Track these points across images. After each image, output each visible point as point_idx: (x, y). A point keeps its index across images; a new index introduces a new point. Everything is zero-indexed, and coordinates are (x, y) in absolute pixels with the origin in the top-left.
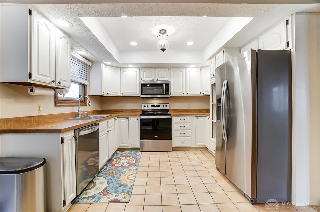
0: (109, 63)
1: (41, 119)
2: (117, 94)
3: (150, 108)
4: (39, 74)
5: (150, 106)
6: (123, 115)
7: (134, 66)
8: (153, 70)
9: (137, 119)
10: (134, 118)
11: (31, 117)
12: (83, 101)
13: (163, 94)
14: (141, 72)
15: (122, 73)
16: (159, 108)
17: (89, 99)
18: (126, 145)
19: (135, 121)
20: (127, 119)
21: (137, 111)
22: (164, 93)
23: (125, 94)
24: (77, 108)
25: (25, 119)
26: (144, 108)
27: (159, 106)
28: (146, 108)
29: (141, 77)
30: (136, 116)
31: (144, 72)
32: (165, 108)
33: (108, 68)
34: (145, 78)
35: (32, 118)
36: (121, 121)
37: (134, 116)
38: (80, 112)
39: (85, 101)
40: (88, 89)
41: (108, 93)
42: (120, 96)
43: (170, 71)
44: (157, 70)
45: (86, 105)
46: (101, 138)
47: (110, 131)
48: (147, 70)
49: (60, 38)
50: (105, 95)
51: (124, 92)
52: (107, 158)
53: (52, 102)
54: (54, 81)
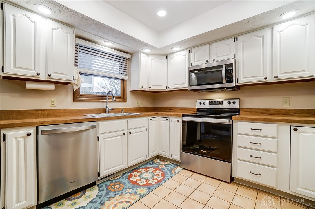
0: (147, 51)
1: (52, 113)
2: (163, 88)
3: (207, 105)
4: (16, 67)
5: (207, 102)
6: (162, 115)
7: (180, 49)
8: (207, 47)
9: (178, 121)
10: (175, 119)
11: (38, 110)
12: (122, 97)
13: (222, 83)
14: (191, 54)
15: (169, 60)
16: (220, 106)
17: (128, 95)
18: (166, 154)
19: (176, 123)
20: (167, 119)
21: (191, 109)
22: (224, 81)
23: (172, 87)
24: (105, 104)
25: (30, 112)
26: (199, 106)
27: (221, 103)
28: (202, 106)
29: (191, 62)
30: (177, 116)
31: (194, 53)
32: (232, 106)
33: (150, 58)
34: (196, 61)
35: (40, 112)
36: (162, 121)
37: (175, 116)
38: (107, 108)
39: (123, 97)
40: (128, 83)
41: (150, 88)
42: (167, 90)
43: (237, 41)
44: (214, 45)
45: (126, 102)
46: (105, 140)
47: (130, 133)
48: (199, 49)
49: (53, 29)
50: (148, 90)
51: (172, 85)
52: (122, 165)
53: (70, 97)
54: (38, 74)
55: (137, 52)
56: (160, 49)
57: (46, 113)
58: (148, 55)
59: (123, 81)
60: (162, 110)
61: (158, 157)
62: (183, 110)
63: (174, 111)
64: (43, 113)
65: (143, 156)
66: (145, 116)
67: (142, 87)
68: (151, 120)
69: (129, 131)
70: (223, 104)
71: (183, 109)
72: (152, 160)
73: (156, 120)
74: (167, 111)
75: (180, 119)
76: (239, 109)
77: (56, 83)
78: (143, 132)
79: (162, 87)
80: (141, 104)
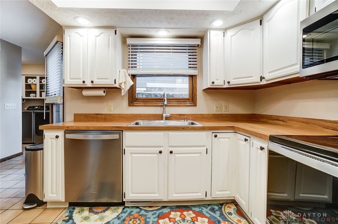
0: (218, 23)
1: (108, 117)
4: (71, 79)
11: (97, 114)
12: (191, 99)
18: (243, 205)
19: (259, 152)
20: (246, 140)
23: (271, 76)
25: (93, 115)
30: (261, 137)
33: (229, 33)
35: (99, 116)
38: (164, 114)
40: (198, 80)
41: (229, 83)
42: (262, 83)
45: (195, 105)
46: (133, 155)
47: (171, 152)
49: (96, 36)
50: (226, 86)
51: (270, 72)
52: (157, 195)
53: (126, 102)
54: (84, 82)
57: (104, 116)
59: (192, 77)
62: (303, 122)
63: (284, 123)
64: (101, 117)
65: (198, 193)
67: (213, 83)
68: (216, 136)
69: (170, 150)
71: (304, 120)
72: (221, 202)
74: (271, 121)
75: (265, 145)
77: (105, 88)
79: (254, 80)
80: (224, 110)
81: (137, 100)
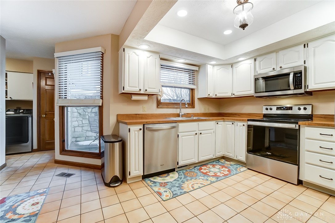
0: (213, 62)
1: (144, 116)
3: (274, 111)
4: (129, 86)
5: (274, 108)
6: (228, 119)
7: (246, 58)
8: (274, 55)
9: (244, 125)
10: (241, 124)
11: (136, 114)
12: (191, 104)
13: (290, 89)
14: (257, 62)
15: (234, 69)
16: (290, 112)
17: (196, 102)
18: (231, 155)
19: (241, 127)
20: (233, 124)
21: (257, 115)
22: (292, 87)
23: (238, 94)
24: (178, 110)
26: (265, 112)
27: (291, 108)
28: (269, 112)
29: (257, 70)
30: (243, 120)
31: (260, 62)
33: (216, 68)
34: (262, 69)
35: (138, 115)
36: (227, 125)
37: (240, 120)
38: (181, 113)
39: (192, 104)
40: (196, 92)
41: (216, 95)
42: (232, 97)
43: (308, 47)
44: (281, 53)
45: (194, 108)
46: (183, 137)
47: (201, 133)
48: (265, 58)
49: (148, 57)
50: (214, 97)
51: (237, 92)
52: (194, 159)
53: (155, 105)
54: (140, 90)
55: (205, 65)
56: (226, 60)
57: (141, 116)
58: (214, 65)
59: (192, 90)
60: (227, 115)
61: (223, 158)
63: (239, 116)
64: (139, 116)
65: (211, 155)
66: (213, 120)
67: (209, 95)
68: (217, 123)
69: (200, 132)
70: (292, 110)
71: (248, 114)
72: (218, 159)
73: (222, 124)
74: (232, 116)
75: (245, 124)
76: (312, 115)
77: (149, 95)
78: (211, 134)
79: (227, 94)
80: (207, 110)
81: (161, 103)
